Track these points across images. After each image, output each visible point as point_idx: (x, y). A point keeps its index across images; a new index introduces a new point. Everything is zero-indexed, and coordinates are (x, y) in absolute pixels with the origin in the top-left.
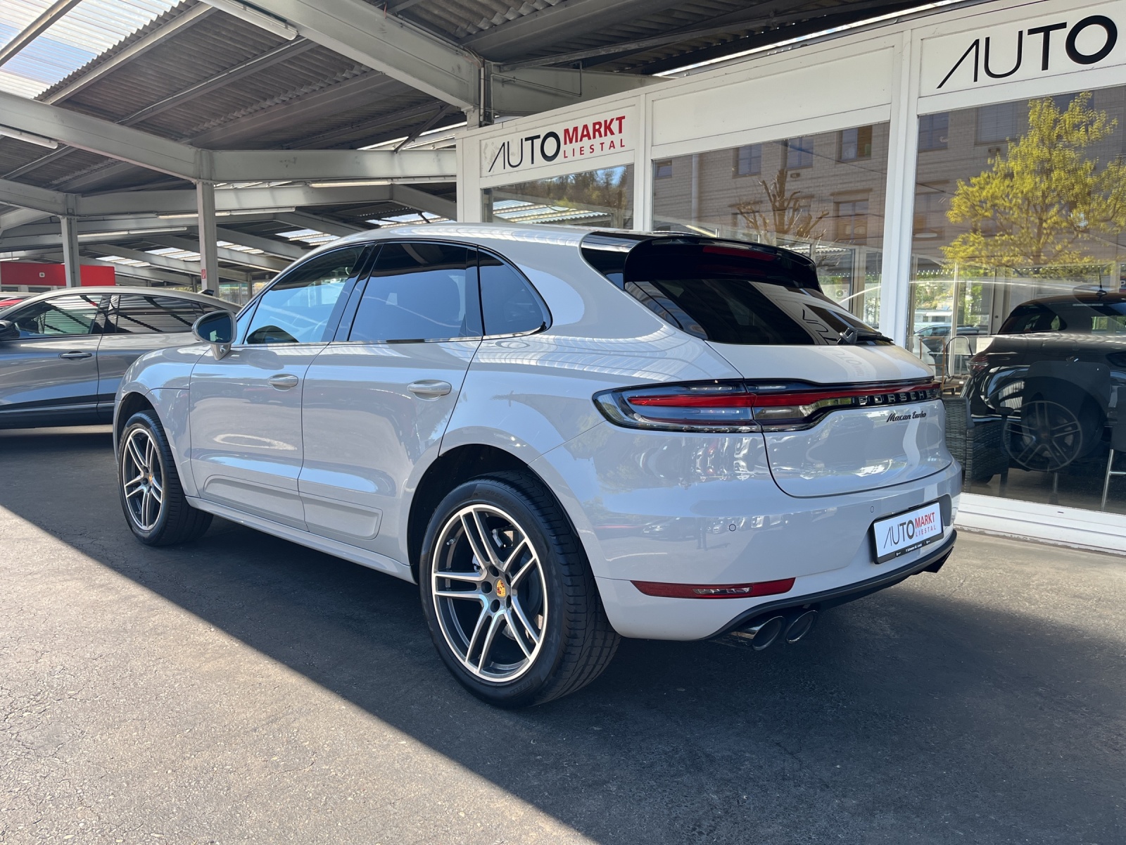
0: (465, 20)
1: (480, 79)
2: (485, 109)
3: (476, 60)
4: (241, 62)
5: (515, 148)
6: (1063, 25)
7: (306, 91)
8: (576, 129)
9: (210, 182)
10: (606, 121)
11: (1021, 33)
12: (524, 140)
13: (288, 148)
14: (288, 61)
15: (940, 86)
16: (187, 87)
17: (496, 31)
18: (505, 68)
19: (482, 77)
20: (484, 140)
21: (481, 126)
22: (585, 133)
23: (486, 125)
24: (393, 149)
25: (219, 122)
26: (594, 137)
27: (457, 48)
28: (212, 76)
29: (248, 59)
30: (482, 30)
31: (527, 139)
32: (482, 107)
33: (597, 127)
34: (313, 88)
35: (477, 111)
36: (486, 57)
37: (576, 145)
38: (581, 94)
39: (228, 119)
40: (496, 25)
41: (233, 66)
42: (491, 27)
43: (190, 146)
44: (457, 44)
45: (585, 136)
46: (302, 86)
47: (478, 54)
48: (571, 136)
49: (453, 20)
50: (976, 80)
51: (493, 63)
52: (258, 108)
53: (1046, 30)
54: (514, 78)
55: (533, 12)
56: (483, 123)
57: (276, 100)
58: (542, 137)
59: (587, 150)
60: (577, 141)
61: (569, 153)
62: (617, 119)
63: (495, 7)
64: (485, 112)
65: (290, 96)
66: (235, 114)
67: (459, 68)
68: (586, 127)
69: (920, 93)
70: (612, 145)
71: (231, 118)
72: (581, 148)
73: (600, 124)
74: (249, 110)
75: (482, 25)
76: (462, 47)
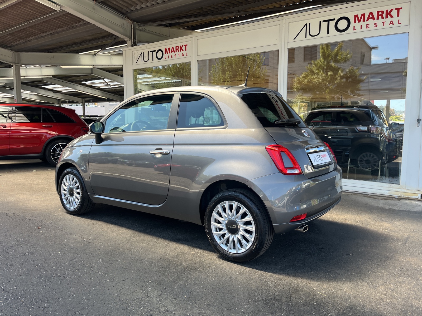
0: (125, 6)
1: (132, 29)
2: (134, 40)
3: (130, 21)
4: (34, 18)
5: (146, 55)
6: (334, 19)
7: (60, 30)
8: (169, 49)
9: (18, 65)
10: (180, 46)
11: (320, 22)
12: (149, 52)
13: (51, 52)
14: (54, 19)
15: (294, 39)
16: (11, 28)
17: (138, 11)
18: (141, 25)
19: (132, 28)
20: (134, 51)
21: (132, 46)
22: (173, 50)
23: (134, 46)
24: (94, 54)
25: (23, 41)
26: (176, 52)
27: (122, 17)
28: (22, 23)
29: (38, 17)
30: (132, 11)
31: (151, 52)
32: (133, 39)
33: (177, 48)
34: (64, 29)
35: (131, 40)
36: (134, 20)
37: (170, 55)
38: (169, 36)
39: (27, 40)
40: (138, 9)
41: (31, 20)
42: (136, 10)
43: (11, 51)
44: (122, 15)
45: (173, 51)
46: (59, 28)
47: (131, 19)
48: (167, 51)
49: (121, 6)
50: (306, 37)
51: (136, 23)
52: (40, 36)
53: (328, 21)
54: (144, 29)
55: (152, 5)
56: (133, 45)
57: (48, 33)
58: (156, 51)
59: (173, 56)
60: (169, 53)
61: (167, 57)
62: (184, 45)
63: (137, 2)
64: (134, 41)
65: (54, 32)
66: (30, 38)
67: (123, 24)
68: (173, 48)
69: (288, 41)
70: (183, 55)
71: (29, 40)
72: (171, 55)
73: (178, 47)
74: (36, 37)
75: (132, 9)
76: (124, 16)
